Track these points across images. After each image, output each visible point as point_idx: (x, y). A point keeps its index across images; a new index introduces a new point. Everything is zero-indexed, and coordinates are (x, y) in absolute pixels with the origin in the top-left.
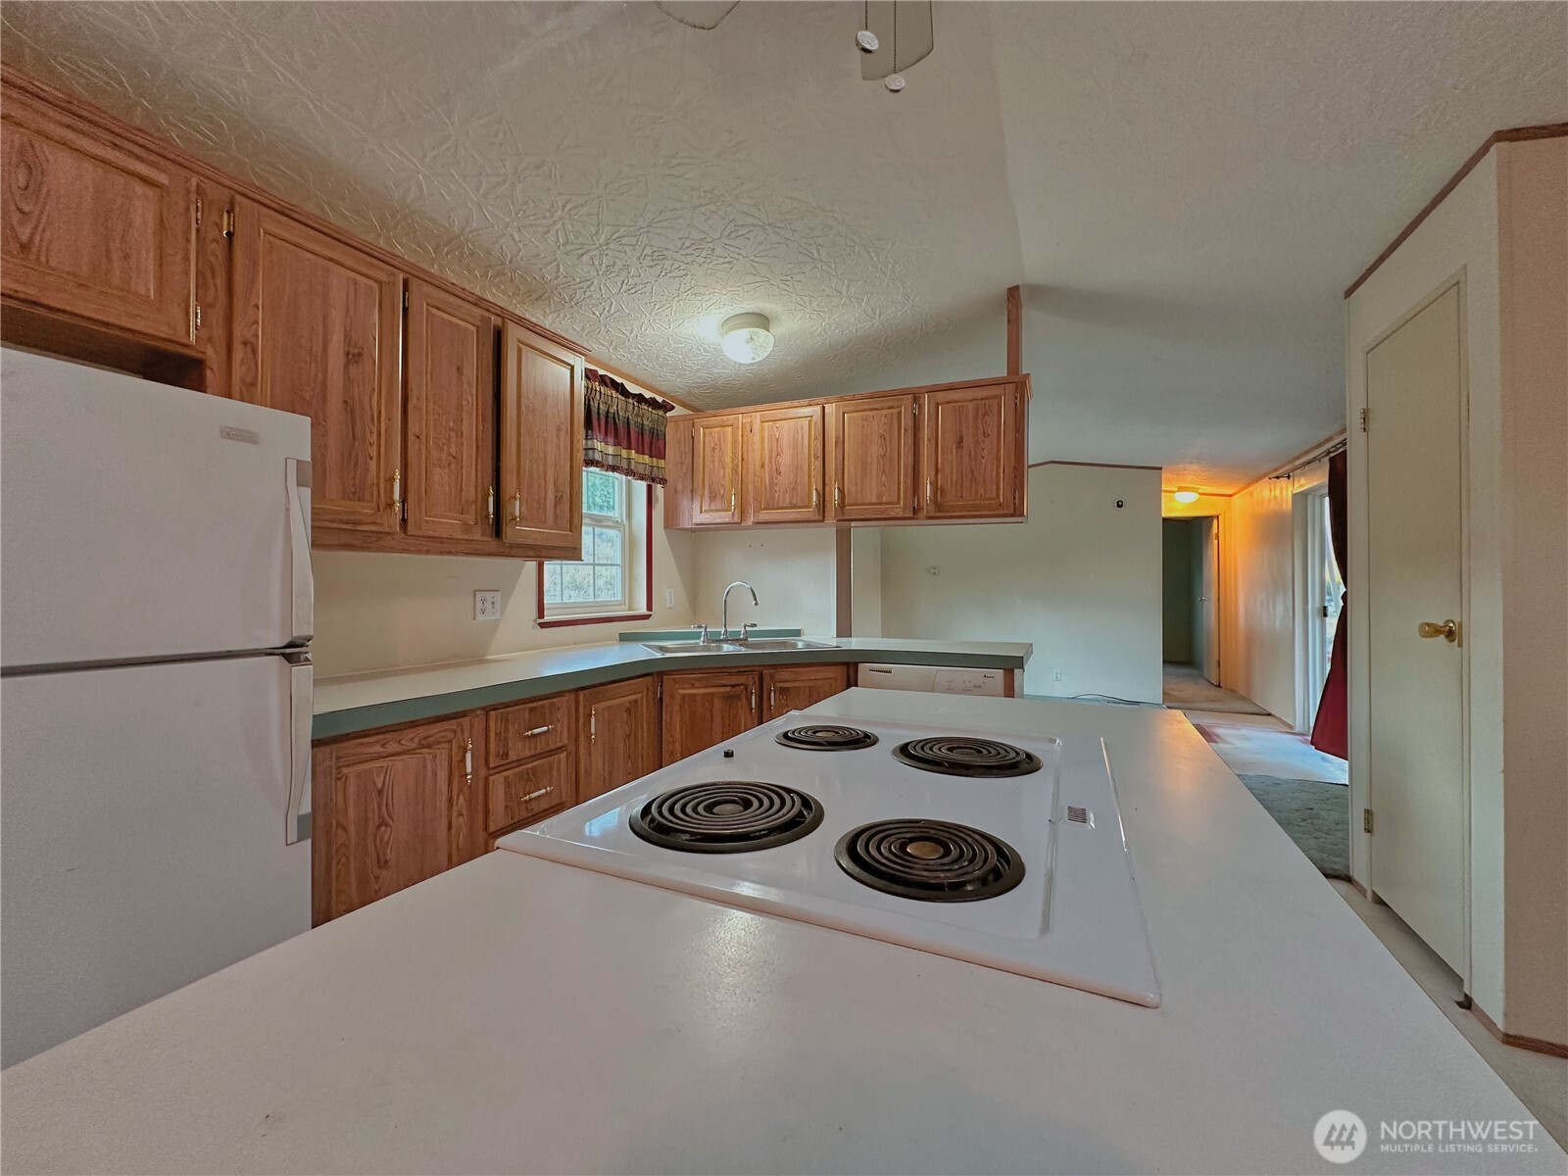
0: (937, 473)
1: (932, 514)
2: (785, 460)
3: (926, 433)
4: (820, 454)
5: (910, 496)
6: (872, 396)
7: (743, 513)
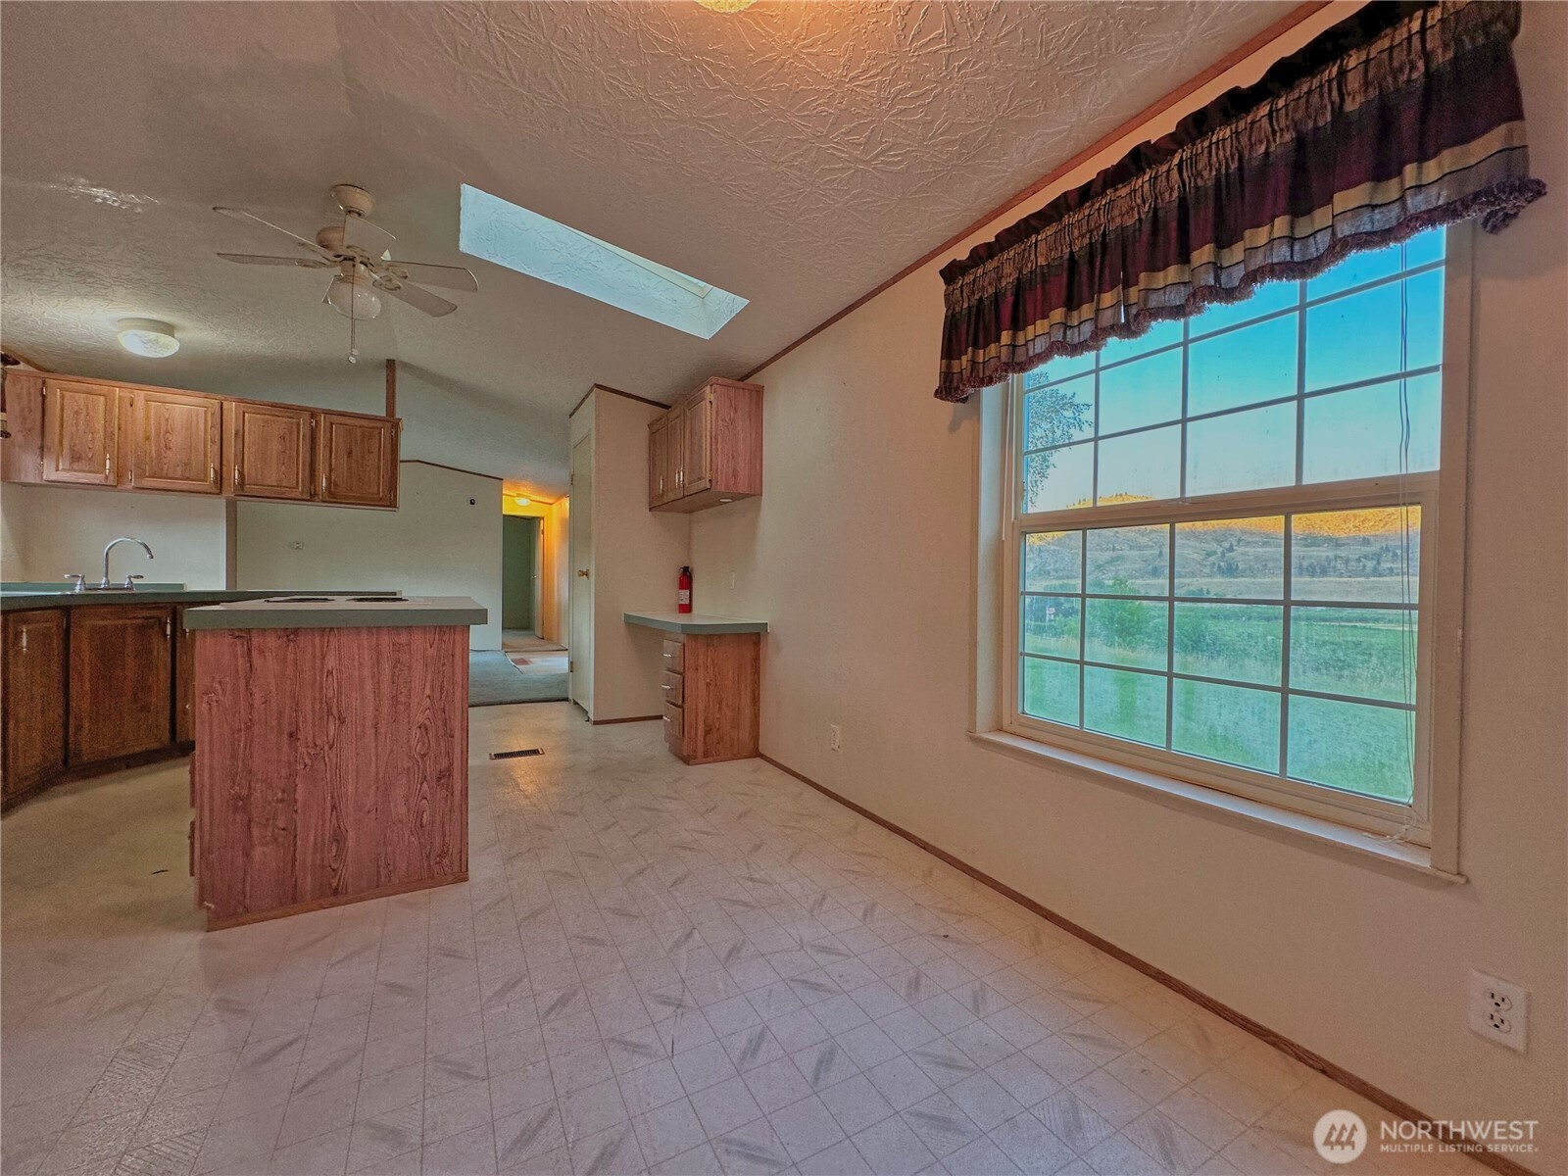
0: (331, 471)
1: (327, 499)
2: (177, 440)
3: (322, 442)
4: (218, 438)
5: (307, 484)
6: (273, 405)
7: (120, 476)
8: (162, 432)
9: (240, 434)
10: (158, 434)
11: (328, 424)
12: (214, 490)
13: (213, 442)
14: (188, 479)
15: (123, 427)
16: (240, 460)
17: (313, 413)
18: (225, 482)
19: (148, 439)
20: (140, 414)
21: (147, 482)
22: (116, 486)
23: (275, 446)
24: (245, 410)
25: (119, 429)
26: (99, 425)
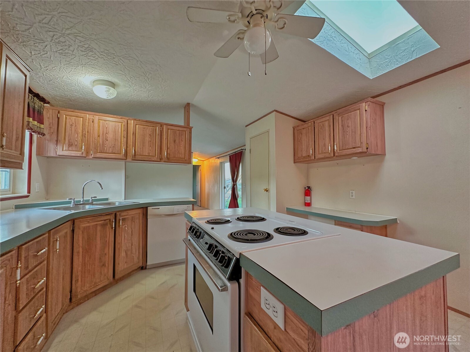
0: (168, 149)
1: (166, 161)
2: (110, 136)
3: (164, 137)
4: (126, 136)
5: (159, 155)
6: (147, 121)
7: (87, 153)
8: (105, 133)
9: (134, 134)
10: (103, 134)
11: (167, 129)
12: (124, 158)
13: (124, 137)
14: (114, 153)
15: (89, 131)
16: (134, 145)
17: (162, 125)
18: (128, 154)
19: (99, 136)
20: (96, 125)
21: (99, 155)
22: (86, 157)
23: (147, 139)
24: (137, 123)
25: (88, 132)
26: (80, 131)
